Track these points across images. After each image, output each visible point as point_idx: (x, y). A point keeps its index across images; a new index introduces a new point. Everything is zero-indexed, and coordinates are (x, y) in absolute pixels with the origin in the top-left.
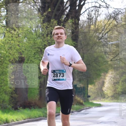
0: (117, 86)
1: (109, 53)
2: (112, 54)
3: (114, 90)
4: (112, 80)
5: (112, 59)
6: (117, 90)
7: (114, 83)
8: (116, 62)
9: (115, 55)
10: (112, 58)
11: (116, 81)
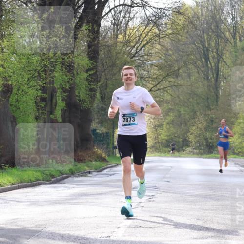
0: (160, 130)
1: (147, 79)
2: (152, 81)
3: (156, 138)
4: (151, 122)
5: (151, 88)
6: (159, 137)
7: (155, 127)
8: (157, 93)
9: (157, 83)
10: (151, 86)
11: (158, 124)
